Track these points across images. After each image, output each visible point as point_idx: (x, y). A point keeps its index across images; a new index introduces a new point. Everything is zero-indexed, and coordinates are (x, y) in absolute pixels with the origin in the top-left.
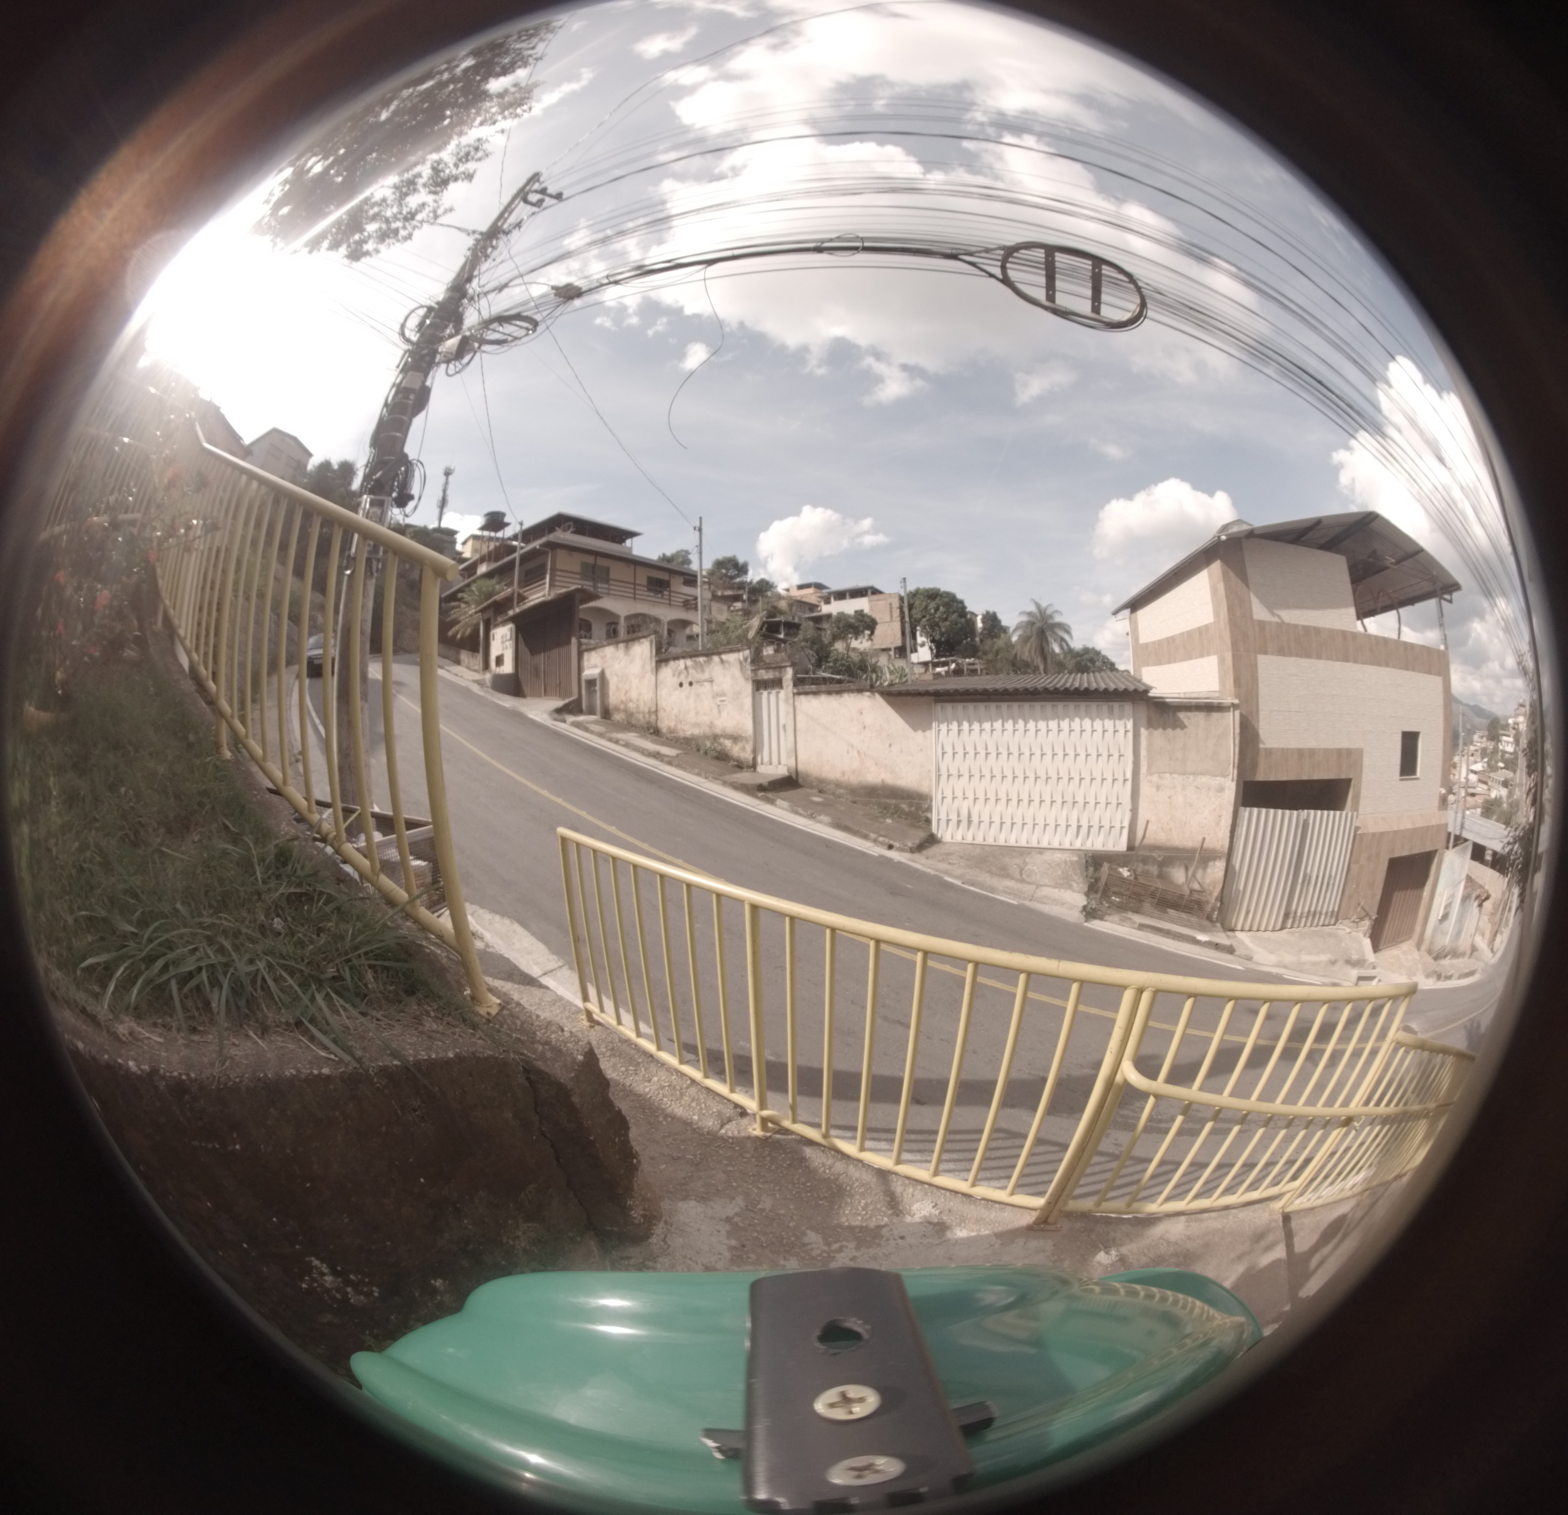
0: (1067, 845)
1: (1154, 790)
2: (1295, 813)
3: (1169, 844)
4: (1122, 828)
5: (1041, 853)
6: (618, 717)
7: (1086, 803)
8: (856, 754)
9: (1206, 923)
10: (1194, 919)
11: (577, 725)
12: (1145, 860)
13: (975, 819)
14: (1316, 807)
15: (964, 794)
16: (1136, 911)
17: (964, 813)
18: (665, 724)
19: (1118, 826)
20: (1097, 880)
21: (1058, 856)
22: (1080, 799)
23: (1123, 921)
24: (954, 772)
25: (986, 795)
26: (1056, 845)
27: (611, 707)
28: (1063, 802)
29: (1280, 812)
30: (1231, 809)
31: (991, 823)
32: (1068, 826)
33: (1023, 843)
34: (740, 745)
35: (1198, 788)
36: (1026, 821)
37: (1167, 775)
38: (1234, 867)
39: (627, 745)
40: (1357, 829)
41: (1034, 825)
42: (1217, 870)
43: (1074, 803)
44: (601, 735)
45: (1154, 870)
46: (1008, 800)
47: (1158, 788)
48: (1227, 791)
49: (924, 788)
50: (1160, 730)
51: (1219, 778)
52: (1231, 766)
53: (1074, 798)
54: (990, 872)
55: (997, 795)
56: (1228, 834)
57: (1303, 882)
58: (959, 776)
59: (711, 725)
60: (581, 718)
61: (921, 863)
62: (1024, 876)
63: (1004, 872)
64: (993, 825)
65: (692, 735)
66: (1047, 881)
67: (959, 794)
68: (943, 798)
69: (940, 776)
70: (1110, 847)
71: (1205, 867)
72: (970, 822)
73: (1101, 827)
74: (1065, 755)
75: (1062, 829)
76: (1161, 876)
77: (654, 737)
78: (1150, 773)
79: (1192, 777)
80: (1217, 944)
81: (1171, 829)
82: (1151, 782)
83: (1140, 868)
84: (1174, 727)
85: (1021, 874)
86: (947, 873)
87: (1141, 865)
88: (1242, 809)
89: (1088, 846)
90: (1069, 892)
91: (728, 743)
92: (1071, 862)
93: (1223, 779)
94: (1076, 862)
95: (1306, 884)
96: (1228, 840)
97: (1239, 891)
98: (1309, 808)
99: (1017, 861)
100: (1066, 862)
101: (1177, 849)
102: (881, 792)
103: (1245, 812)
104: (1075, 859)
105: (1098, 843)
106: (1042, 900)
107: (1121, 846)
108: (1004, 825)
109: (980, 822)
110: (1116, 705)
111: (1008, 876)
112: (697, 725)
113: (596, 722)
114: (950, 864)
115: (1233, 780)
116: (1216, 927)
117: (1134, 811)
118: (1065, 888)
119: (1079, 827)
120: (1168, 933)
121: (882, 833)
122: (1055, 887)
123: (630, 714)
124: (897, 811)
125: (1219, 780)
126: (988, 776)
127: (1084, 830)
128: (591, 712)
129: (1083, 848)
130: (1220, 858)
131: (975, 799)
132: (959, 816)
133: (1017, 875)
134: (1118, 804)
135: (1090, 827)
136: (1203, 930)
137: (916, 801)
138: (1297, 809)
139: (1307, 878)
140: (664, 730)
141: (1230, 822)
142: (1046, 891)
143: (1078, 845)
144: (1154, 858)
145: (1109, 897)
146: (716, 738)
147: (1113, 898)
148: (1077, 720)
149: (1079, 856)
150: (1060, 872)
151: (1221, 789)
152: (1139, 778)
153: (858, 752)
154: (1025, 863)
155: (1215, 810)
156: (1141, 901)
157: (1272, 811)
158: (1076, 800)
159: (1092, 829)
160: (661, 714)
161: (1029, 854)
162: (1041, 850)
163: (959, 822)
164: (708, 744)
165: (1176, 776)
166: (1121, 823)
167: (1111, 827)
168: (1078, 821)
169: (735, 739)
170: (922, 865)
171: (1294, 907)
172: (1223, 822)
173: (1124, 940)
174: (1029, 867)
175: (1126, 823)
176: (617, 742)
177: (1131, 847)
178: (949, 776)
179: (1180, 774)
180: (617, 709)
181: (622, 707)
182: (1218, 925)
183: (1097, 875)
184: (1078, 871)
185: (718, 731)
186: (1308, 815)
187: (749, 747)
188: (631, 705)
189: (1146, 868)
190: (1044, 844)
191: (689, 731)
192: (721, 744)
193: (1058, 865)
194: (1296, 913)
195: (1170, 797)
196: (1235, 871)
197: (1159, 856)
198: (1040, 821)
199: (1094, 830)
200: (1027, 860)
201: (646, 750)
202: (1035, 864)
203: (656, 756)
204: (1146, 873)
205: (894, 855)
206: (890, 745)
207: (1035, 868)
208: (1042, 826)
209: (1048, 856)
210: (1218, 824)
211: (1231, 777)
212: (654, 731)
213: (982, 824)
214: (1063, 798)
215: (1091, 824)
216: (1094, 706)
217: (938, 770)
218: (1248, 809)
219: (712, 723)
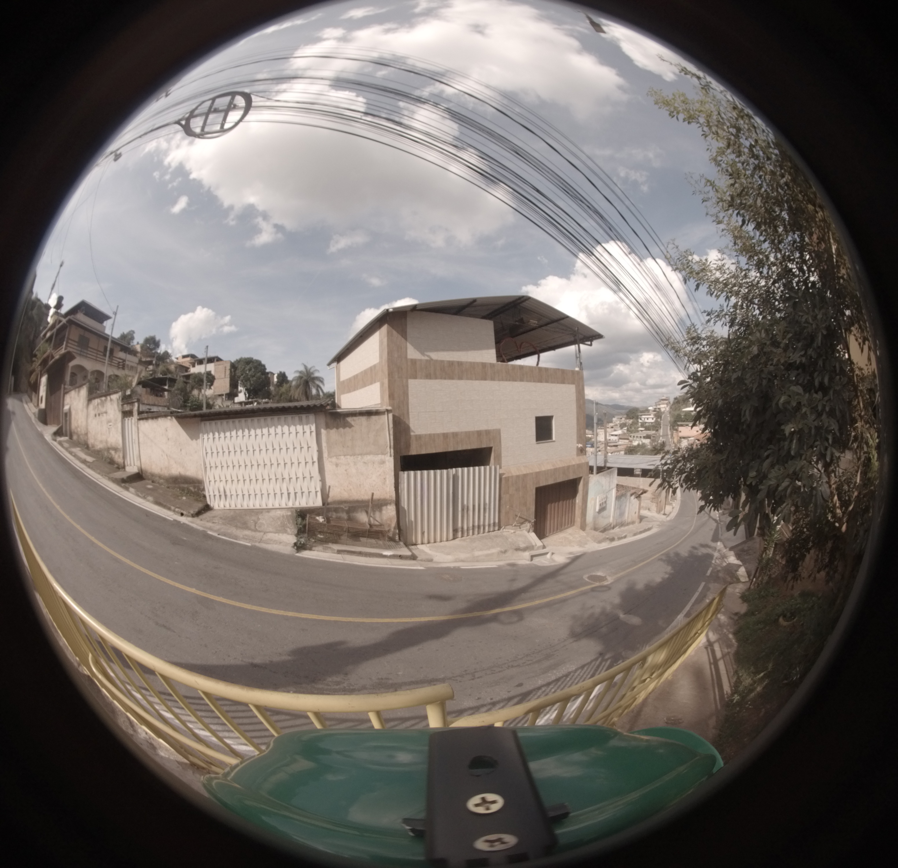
0: (284, 506)
1: (335, 466)
2: (445, 471)
3: (351, 499)
4: (316, 492)
5: (268, 512)
6: (75, 437)
7: (290, 479)
8: (166, 457)
9: (392, 543)
10: (381, 542)
11: (60, 443)
12: (336, 510)
13: (228, 493)
14: (462, 466)
15: (220, 478)
16: (335, 542)
17: (222, 490)
18: (91, 441)
19: (313, 491)
20: (305, 526)
21: (279, 513)
22: (286, 476)
23: (325, 550)
24: (213, 465)
25: (232, 478)
26: (277, 506)
27: (72, 431)
28: (276, 479)
29: (432, 472)
30: (393, 473)
31: (237, 495)
32: (282, 494)
33: (258, 507)
34: (118, 453)
35: (365, 463)
36: (256, 493)
37: (342, 457)
38: (404, 508)
39: (75, 456)
40: (501, 475)
41: (262, 495)
42: (390, 511)
43: (283, 479)
44: (67, 449)
45: (344, 516)
46: (244, 481)
47: (337, 465)
48: (387, 463)
49: (200, 477)
50: (334, 430)
51: (380, 456)
52: (389, 447)
53: (282, 476)
54: (236, 527)
55: (237, 478)
56: (393, 489)
57: (463, 510)
58: (216, 467)
59: (107, 442)
60: (63, 439)
61: (196, 524)
62: (257, 527)
63: (245, 526)
64: (239, 496)
65: (100, 448)
66: (271, 529)
67: (217, 478)
68: (210, 481)
69: (206, 467)
70: (311, 505)
71: (381, 511)
72: (226, 496)
73: (302, 493)
74: (273, 450)
75: (278, 496)
76: (350, 519)
77: (86, 450)
78: (330, 456)
79: (360, 457)
80: (400, 556)
81: (351, 490)
82: (331, 462)
83: (334, 515)
84: (344, 427)
85: (255, 526)
86: (211, 529)
87: (334, 514)
88: (401, 473)
89: (297, 505)
90: (285, 535)
91: (113, 452)
92: (287, 516)
93: (383, 457)
94: (290, 515)
95: (465, 511)
96: (394, 492)
97: (412, 522)
98: (456, 466)
99: (254, 518)
100: (283, 516)
101: (357, 501)
102: (179, 480)
103: (404, 475)
104: (289, 513)
105: (303, 503)
106: (266, 542)
107: (318, 503)
108: (245, 496)
109: (231, 495)
110: (304, 416)
111: (248, 528)
112: (101, 442)
113: (66, 441)
114: (213, 523)
115: (391, 456)
116: (400, 544)
117: (323, 480)
118: (283, 533)
119: (289, 494)
120: (360, 554)
121: (178, 506)
122: (275, 533)
123: (78, 436)
124: (188, 492)
125: (380, 457)
126: (231, 466)
127: (292, 495)
128: (66, 436)
129: (294, 506)
130: (390, 504)
131: (226, 481)
132: (219, 492)
133: (253, 527)
134: (311, 478)
135: (295, 493)
136: (388, 548)
137: (197, 485)
138: (446, 468)
139: (466, 507)
140: (90, 446)
141: (393, 481)
142: (270, 536)
143: (290, 505)
144: (342, 508)
145: (316, 535)
146: (108, 449)
147: (319, 536)
148: (279, 427)
149: (292, 512)
150: (279, 523)
151: (383, 462)
152: (323, 461)
153: (167, 455)
154: (259, 519)
155: (380, 475)
156: (339, 536)
157: (425, 472)
158: (284, 477)
159: (297, 495)
160: (89, 435)
161: (262, 513)
162: (269, 510)
163: (220, 496)
164: (106, 454)
165: (348, 457)
166: (315, 489)
167: (309, 492)
168: (288, 490)
169: (116, 449)
170: (197, 524)
171: (460, 525)
172: (388, 482)
173: (325, 562)
174: (261, 521)
175: (319, 489)
176: (71, 453)
177: (324, 504)
178: (211, 467)
179: (351, 456)
180: (74, 432)
181: (76, 431)
182: (402, 543)
183: (304, 523)
184: (291, 521)
185: (109, 445)
186: (456, 471)
187: (121, 455)
188: (79, 430)
189: (339, 515)
190: (270, 506)
191: (99, 446)
192: (110, 453)
193: (279, 518)
194: (462, 528)
195: (346, 470)
196: (405, 511)
197: (345, 507)
198: (264, 492)
199: (299, 495)
200: (260, 517)
201: (81, 458)
202: (264, 520)
203: (84, 462)
204: (339, 519)
205: (183, 520)
206: (181, 450)
207: (264, 522)
208: (267, 495)
209: (272, 514)
210: (384, 483)
211: (389, 454)
212: (86, 446)
213: (233, 496)
214: (276, 476)
215: (296, 491)
216: (289, 417)
217: (205, 464)
218: (406, 473)
219: (107, 440)
